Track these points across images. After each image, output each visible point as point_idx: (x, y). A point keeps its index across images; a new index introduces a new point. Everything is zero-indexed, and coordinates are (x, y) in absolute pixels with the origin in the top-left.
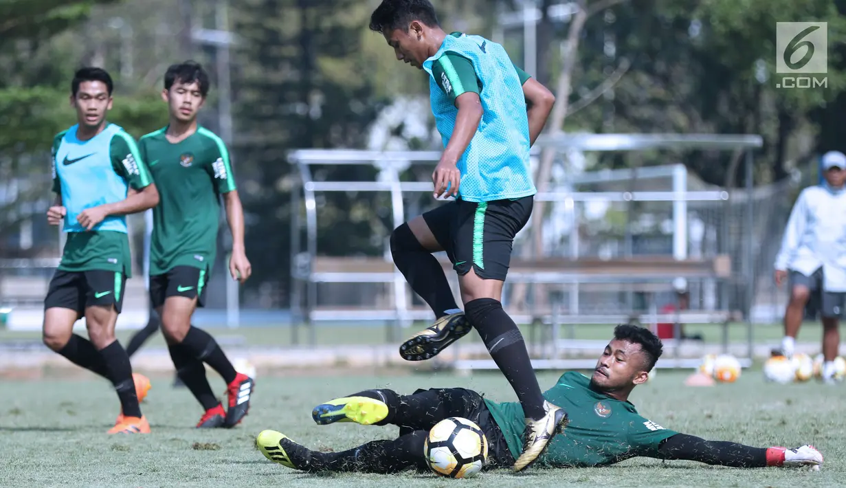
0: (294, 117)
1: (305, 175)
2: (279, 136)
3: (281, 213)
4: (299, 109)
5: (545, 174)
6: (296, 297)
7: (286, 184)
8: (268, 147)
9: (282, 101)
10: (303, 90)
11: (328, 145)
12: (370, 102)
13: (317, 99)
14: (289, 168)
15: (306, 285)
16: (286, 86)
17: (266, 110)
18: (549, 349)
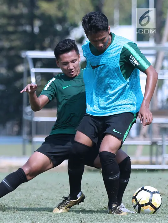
0: (25, 32)
1: (31, 64)
2: (17, 43)
3: (18, 84)
4: (28, 28)
5: (159, 65)
6: (26, 129)
7: (21, 68)
8: (11, 48)
9: (18, 24)
10: (31, 19)
11: (43, 49)
12: (66, 25)
13: (37, 23)
14: (22, 61)
15: (30, 123)
16: (21, 16)
17: (10, 29)
18: (160, 159)
